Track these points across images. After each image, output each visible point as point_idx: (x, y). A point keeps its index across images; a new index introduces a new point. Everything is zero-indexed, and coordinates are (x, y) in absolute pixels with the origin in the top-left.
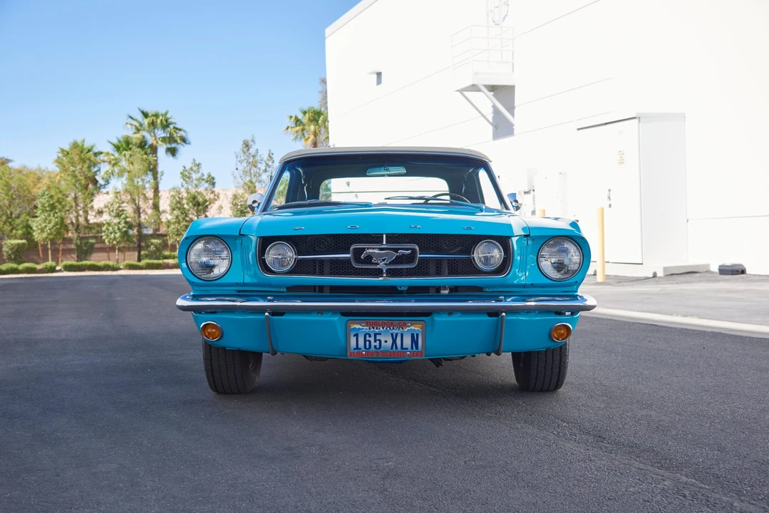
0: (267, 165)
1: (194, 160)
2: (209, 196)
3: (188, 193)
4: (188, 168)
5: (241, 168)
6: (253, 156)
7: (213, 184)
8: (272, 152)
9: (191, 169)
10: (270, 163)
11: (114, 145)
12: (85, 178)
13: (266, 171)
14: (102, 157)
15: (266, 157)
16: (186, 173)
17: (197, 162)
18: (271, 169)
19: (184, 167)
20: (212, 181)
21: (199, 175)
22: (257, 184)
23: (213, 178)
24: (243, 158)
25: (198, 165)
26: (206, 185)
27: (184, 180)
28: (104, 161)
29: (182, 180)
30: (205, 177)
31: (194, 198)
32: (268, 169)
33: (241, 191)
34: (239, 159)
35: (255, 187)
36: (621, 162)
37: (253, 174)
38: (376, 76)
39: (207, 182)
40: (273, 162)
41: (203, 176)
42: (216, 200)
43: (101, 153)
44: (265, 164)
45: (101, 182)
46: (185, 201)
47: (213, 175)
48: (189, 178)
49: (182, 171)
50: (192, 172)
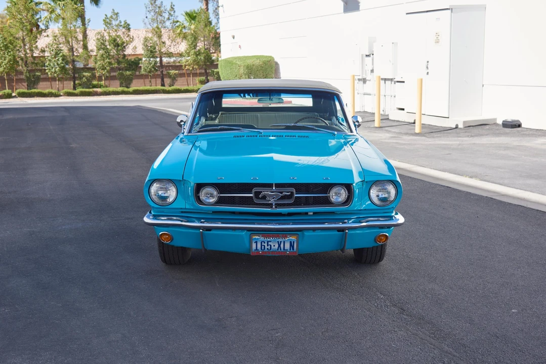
0: (170, 14)
1: (113, 10)
2: (126, 39)
3: (110, 36)
4: (109, 16)
5: (150, 16)
6: (159, 7)
7: (129, 29)
8: (173, 4)
9: (111, 17)
10: (172, 13)
12: (30, 24)
13: (169, 19)
14: (41, 6)
15: (169, 8)
16: (108, 20)
17: (116, 12)
18: (173, 17)
19: (106, 15)
20: (128, 27)
21: (117, 22)
22: (162, 29)
23: (129, 25)
24: (151, 9)
25: (117, 14)
26: (124, 30)
27: (106, 26)
28: (43, 10)
29: (105, 26)
30: (123, 23)
31: (115, 40)
32: (170, 18)
33: (150, 35)
34: (148, 9)
35: (161, 32)
36: (437, 42)
37: (159, 21)
39: (124, 27)
40: (174, 12)
41: (121, 23)
42: (131, 42)
43: (41, 3)
44: (168, 14)
45: (42, 27)
46: (107, 43)
47: (128, 22)
48: (110, 24)
49: (104, 19)
50: (112, 20)
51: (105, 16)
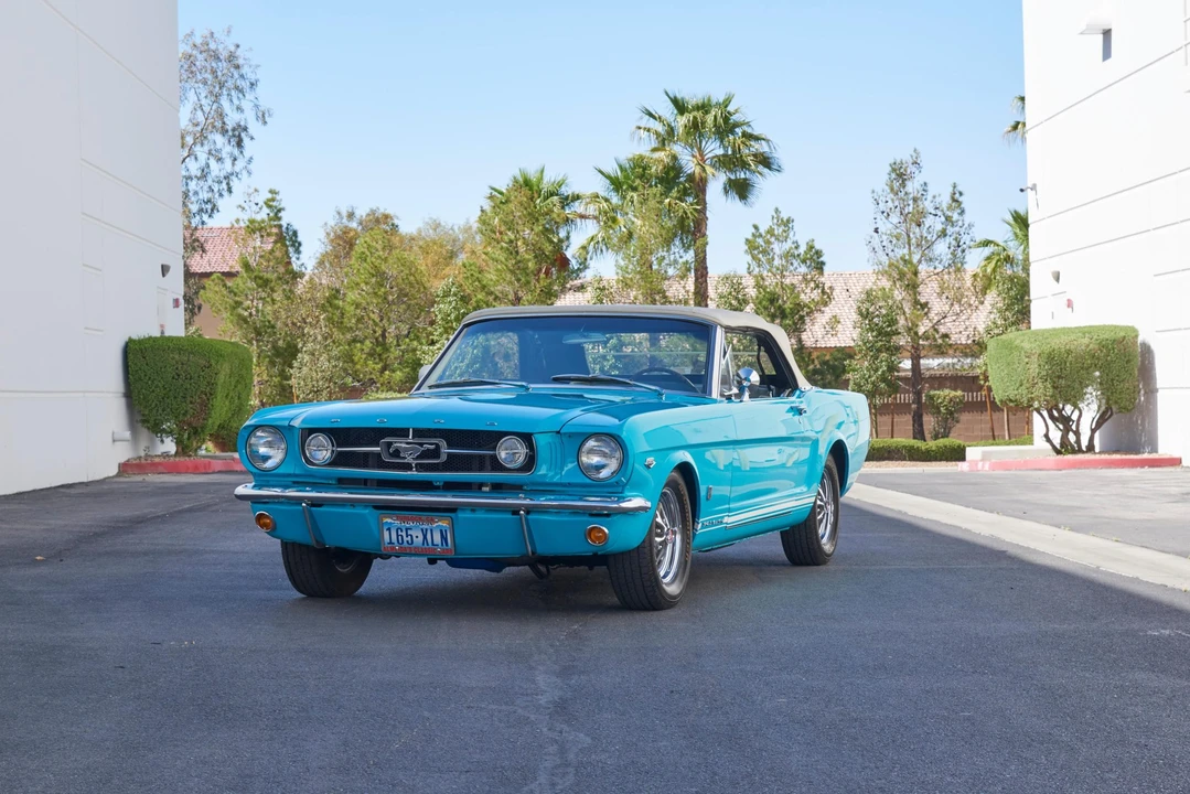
0: (948, 219)
1: (777, 210)
2: (808, 295)
3: (758, 286)
4: (762, 230)
5: (885, 226)
6: (915, 200)
7: (820, 267)
8: (959, 188)
9: (770, 232)
10: (955, 217)
11: (608, 177)
12: (536, 257)
13: (943, 234)
14: (578, 207)
15: (945, 200)
16: (760, 241)
17: (784, 216)
18: (957, 229)
19: (756, 227)
20: (816, 261)
21: (788, 245)
22: (923, 268)
23: (819, 253)
24: (890, 204)
25: (787, 223)
26: (803, 269)
27: (754, 258)
28: (582, 217)
29: (749, 258)
30: (802, 249)
31: (773, 299)
32: (950, 230)
33: (885, 283)
34: (882, 206)
35: (916, 273)
37: (913, 241)
38: (1101, 36)
39: (804, 261)
40: (963, 212)
41: (797, 248)
42: (826, 304)
43: (579, 197)
44: (943, 219)
45: (574, 264)
47: (818, 246)
48: (765, 252)
49: (750, 237)
50: (773, 240)
51: (754, 230)
